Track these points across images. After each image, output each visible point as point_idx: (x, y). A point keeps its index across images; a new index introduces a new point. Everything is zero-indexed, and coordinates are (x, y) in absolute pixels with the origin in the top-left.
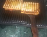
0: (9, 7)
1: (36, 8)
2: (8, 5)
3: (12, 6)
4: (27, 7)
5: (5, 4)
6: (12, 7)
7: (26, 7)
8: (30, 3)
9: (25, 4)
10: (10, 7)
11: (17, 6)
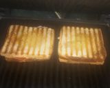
0: (16, 53)
1: (97, 47)
2: (15, 48)
3: (27, 48)
4: (74, 45)
5: (6, 44)
6: (25, 52)
7: (71, 42)
8: (78, 28)
9: (66, 35)
10: (20, 52)
11: (40, 46)
